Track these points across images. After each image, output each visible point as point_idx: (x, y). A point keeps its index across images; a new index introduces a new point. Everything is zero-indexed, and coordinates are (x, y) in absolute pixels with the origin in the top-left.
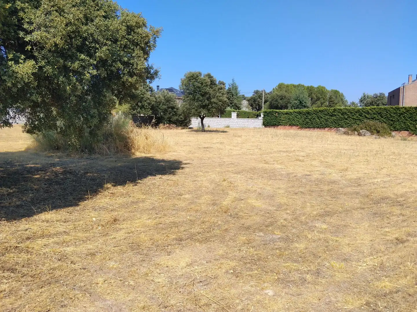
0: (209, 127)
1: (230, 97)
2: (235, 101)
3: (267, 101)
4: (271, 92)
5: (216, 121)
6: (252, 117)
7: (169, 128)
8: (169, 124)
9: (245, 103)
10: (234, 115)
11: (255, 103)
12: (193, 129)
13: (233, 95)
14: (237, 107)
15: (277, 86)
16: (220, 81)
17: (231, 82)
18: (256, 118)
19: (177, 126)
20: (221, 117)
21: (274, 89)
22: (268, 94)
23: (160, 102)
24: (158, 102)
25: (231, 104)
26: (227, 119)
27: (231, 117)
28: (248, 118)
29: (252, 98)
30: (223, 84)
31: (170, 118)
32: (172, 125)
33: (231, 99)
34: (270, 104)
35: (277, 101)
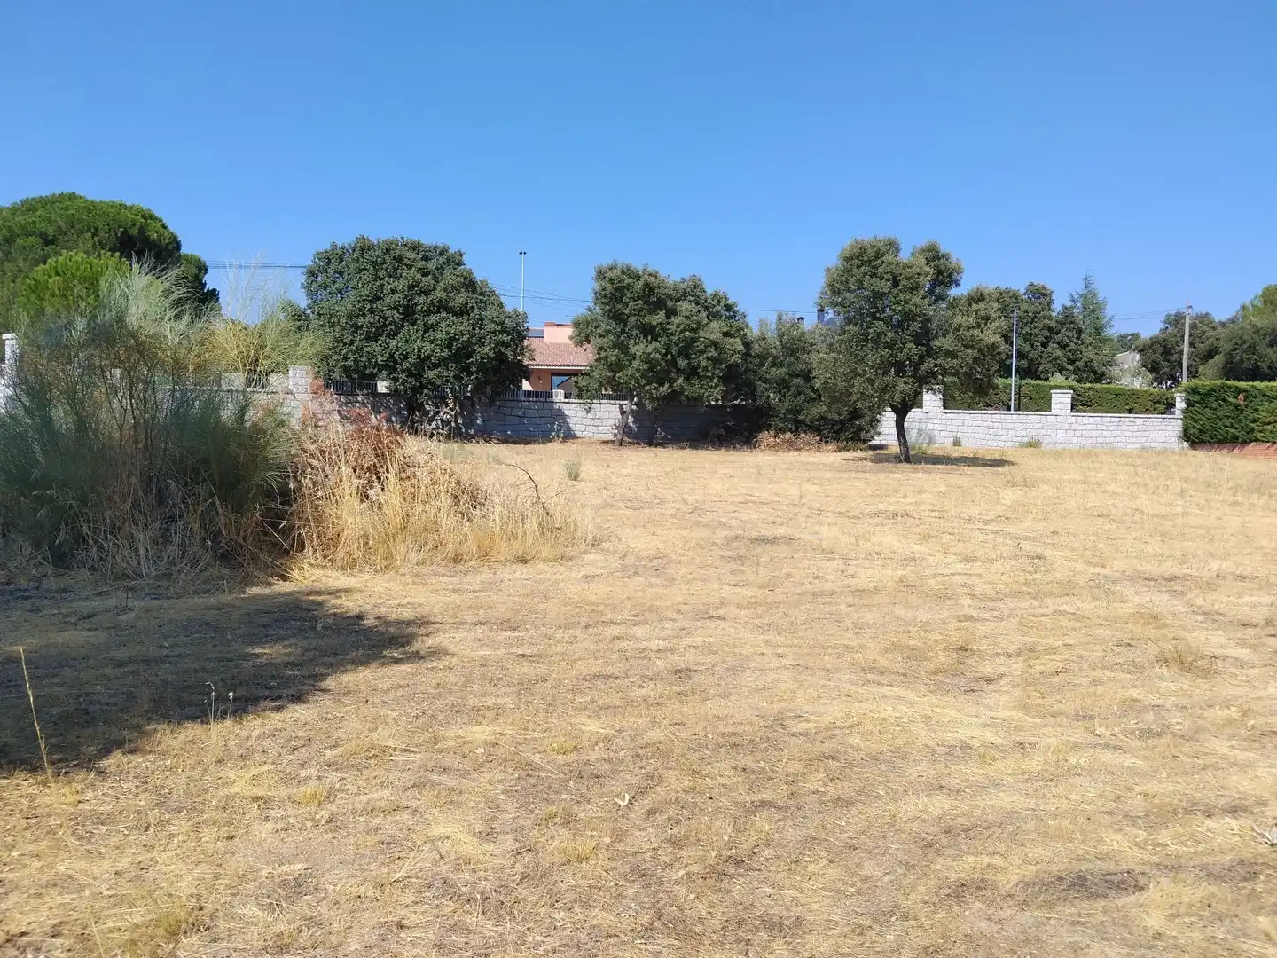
0: (957, 443)
1: (1068, 337)
2: (1089, 354)
3: (1217, 353)
4: (1233, 321)
5: (985, 424)
6: (1147, 411)
7: (791, 446)
8: (796, 433)
9: (1131, 360)
10: (1061, 400)
11: (1168, 361)
12: (886, 452)
13: (1080, 332)
14: (1095, 372)
15: (1256, 297)
16: (1032, 284)
17: (1081, 288)
18: (1162, 414)
19: (824, 439)
20: (1018, 408)
21: (1244, 308)
22: (1223, 324)
23: (762, 358)
24: (755, 357)
25: (1071, 362)
26: (1030, 417)
27: (1049, 409)
28: (1130, 413)
29: (1154, 341)
30: (1045, 295)
31: (797, 411)
32: (803, 435)
33: (1072, 346)
34: (1227, 363)
35: (1253, 349)
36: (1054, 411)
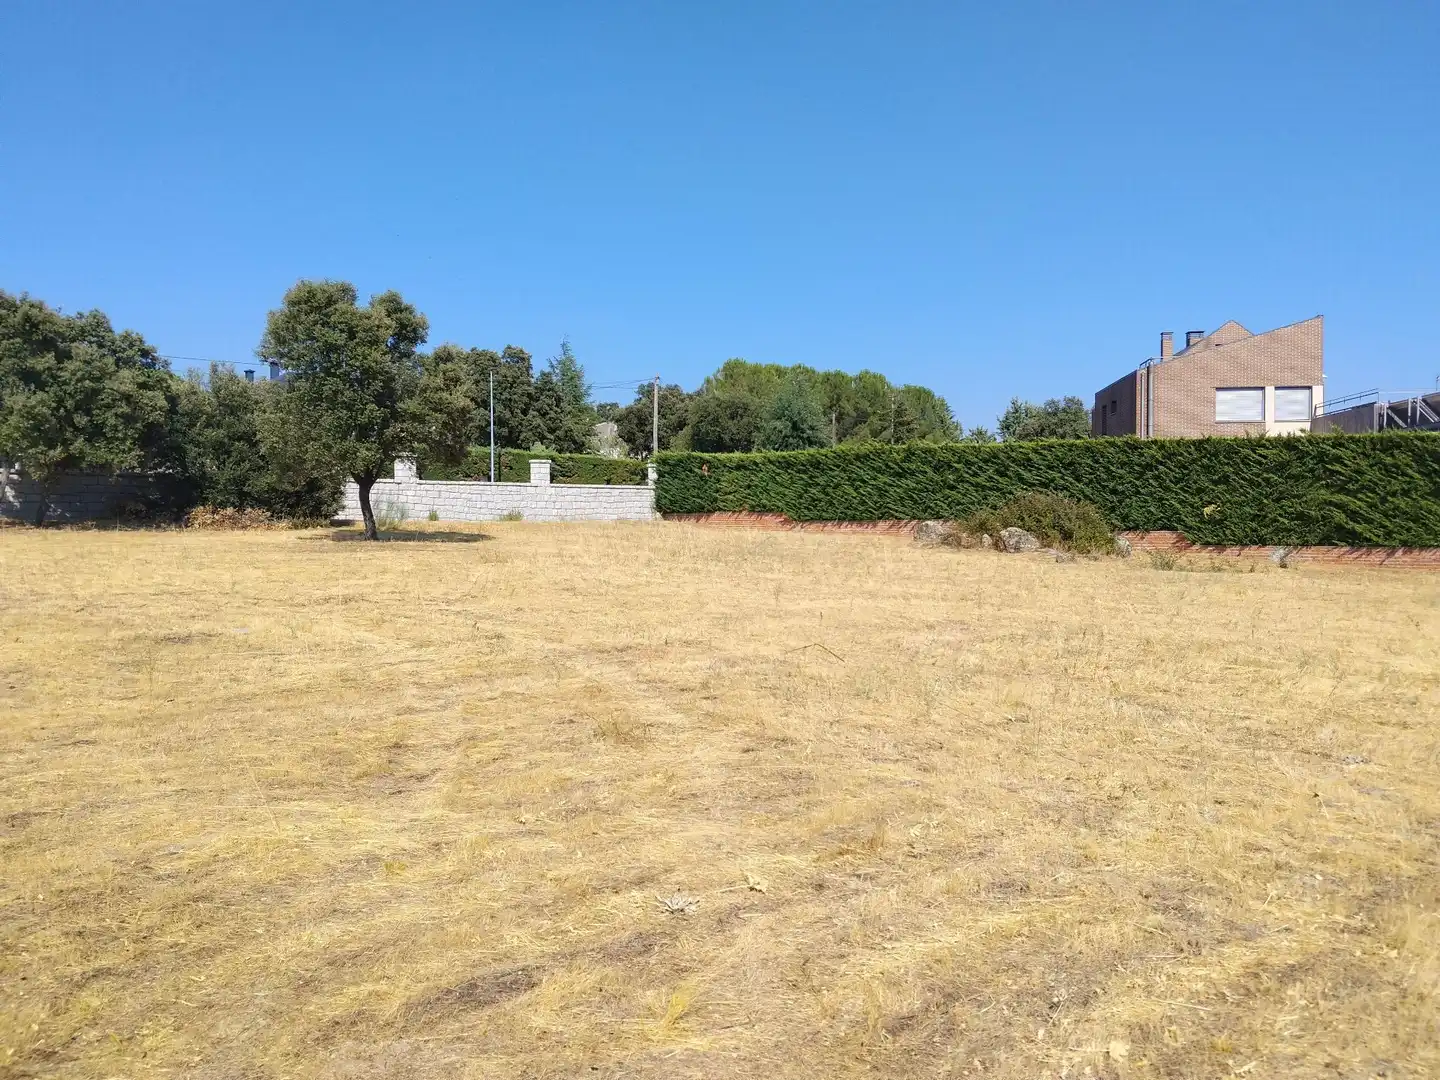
0: (433, 517)
1: (548, 405)
2: (568, 422)
3: (685, 424)
4: (699, 394)
5: (463, 496)
6: (624, 481)
7: (235, 523)
8: (240, 508)
9: (608, 430)
10: (540, 470)
11: (642, 431)
12: (352, 528)
13: (559, 400)
14: (575, 442)
15: (718, 371)
16: (509, 347)
17: (558, 354)
18: (638, 484)
19: (277, 515)
20: (498, 479)
21: (708, 381)
22: (691, 397)
23: (193, 416)
24: (182, 415)
25: (552, 431)
26: (509, 488)
27: (528, 480)
28: (608, 484)
29: (630, 411)
30: (523, 359)
31: (240, 482)
32: (249, 510)
33: (552, 414)
34: (694, 435)
35: (716, 421)
36: (533, 482)
